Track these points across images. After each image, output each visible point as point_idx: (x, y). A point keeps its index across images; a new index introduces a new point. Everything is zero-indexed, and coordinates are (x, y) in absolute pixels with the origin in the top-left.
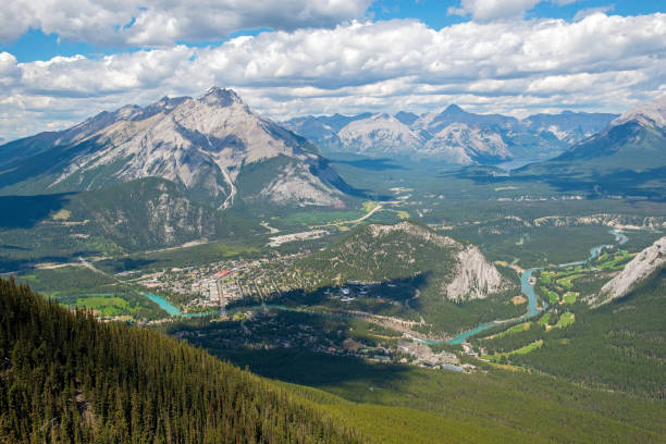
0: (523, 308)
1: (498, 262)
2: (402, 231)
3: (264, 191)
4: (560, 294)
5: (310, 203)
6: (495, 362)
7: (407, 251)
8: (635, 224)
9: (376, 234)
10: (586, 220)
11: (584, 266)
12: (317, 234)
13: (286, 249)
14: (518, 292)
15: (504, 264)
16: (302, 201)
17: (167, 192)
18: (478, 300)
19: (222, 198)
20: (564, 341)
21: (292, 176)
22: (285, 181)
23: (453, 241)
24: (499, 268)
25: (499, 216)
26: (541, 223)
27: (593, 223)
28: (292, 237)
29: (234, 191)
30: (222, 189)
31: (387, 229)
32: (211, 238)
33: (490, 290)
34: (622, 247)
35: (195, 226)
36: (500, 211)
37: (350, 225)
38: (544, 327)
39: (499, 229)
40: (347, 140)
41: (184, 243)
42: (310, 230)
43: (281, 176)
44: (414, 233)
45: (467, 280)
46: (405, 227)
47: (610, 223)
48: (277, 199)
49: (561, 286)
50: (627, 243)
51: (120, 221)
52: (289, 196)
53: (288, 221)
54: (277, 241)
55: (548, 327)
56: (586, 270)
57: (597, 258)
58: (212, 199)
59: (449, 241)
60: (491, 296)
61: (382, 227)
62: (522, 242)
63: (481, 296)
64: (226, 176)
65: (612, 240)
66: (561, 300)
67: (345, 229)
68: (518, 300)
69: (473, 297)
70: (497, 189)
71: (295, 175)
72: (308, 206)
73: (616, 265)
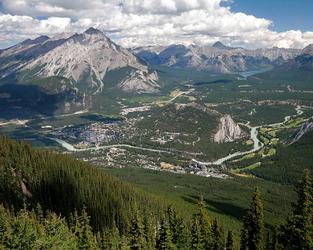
0: (251, 146)
1: (240, 123)
2: (191, 106)
3: (119, 85)
4: (269, 139)
5: (143, 92)
6: (237, 173)
7: (194, 117)
8: (306, 105)
9: (178, 108)
10: (283, 102)
11: (282, 125)
12: (146, 108)
13: (130, 115)
14: (249, 138)
15: (242, 124)
16: (139, 90)
17: (65, 84)
18: (229, 142)
19: (96, 88)
20: (271, 162)
21: (133, 77)
22: (130, 80)
23: (218, 112)
24: (240, 126)
25: (241, 100)
26: (261, 104)
27: (287, 104)
28: (134, 109)
29: (102, 85)
30: (96, 83)
31: (184, 105)
32: (90, 110)
33: (235, 137)
34: (300, 116)
35: (82, 102)
36: (241, 97)
37: (164, 104)
38: (262, 156)
39: (240, 106)
40: (162, 58)
41: (75, 112)
42: (143, 106)
43: (128, 77)
44: (197, 108)
45: (224, 133)
46: (193, 104)
47: (295, 104)
48: (126, 89)
49: (270, 135)
50: (302, 114)
51: (39, 100)
52: (133, 88)
53: (132, 101)
54: (126, 111)
55: (264, 156)
56: (282, 128)
57: (288, 121)
58: (90, 89)
59: (215, 112)
60: (236, 140)
61: (182, 104)
62: (251, 113)
63: (231, 141)
64: (97, 76)
65: (295, 113)
66: (270, 142)
67: (162, 105)
68: (249, 142)
69: (227, 141)
70: (240, 86)
71: (135, 77)
72: (142, 93)
73: (297, 125)
